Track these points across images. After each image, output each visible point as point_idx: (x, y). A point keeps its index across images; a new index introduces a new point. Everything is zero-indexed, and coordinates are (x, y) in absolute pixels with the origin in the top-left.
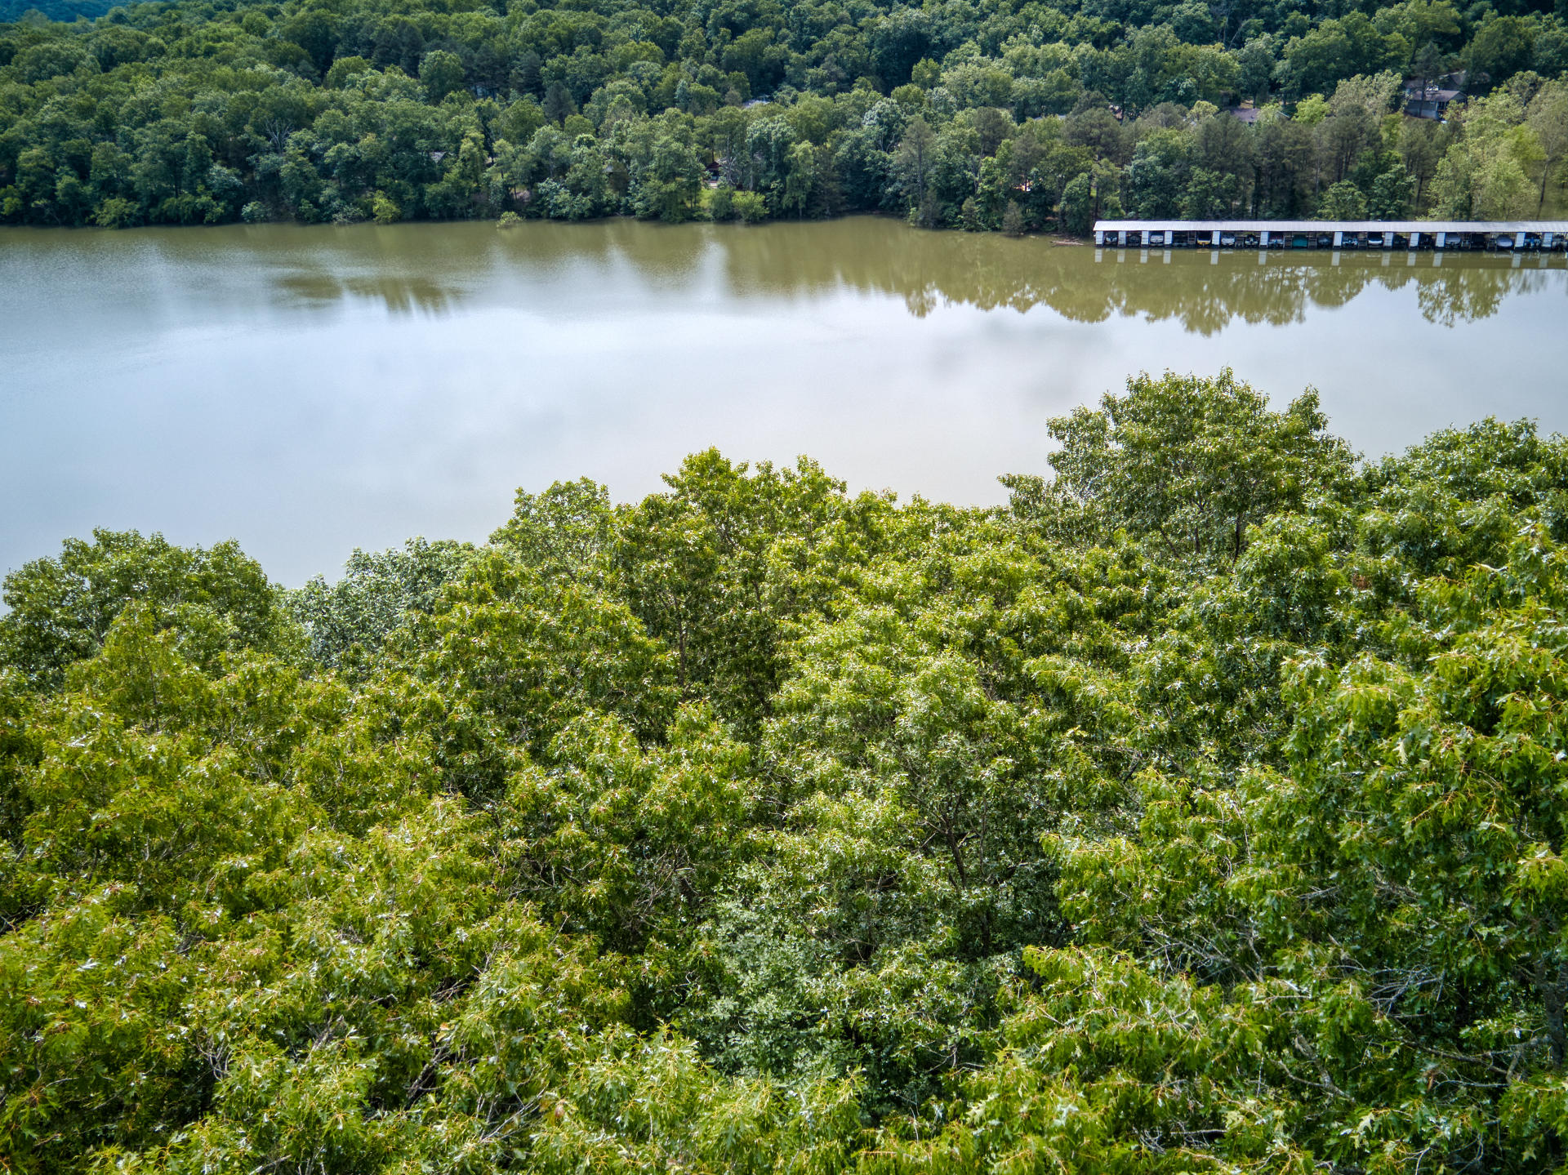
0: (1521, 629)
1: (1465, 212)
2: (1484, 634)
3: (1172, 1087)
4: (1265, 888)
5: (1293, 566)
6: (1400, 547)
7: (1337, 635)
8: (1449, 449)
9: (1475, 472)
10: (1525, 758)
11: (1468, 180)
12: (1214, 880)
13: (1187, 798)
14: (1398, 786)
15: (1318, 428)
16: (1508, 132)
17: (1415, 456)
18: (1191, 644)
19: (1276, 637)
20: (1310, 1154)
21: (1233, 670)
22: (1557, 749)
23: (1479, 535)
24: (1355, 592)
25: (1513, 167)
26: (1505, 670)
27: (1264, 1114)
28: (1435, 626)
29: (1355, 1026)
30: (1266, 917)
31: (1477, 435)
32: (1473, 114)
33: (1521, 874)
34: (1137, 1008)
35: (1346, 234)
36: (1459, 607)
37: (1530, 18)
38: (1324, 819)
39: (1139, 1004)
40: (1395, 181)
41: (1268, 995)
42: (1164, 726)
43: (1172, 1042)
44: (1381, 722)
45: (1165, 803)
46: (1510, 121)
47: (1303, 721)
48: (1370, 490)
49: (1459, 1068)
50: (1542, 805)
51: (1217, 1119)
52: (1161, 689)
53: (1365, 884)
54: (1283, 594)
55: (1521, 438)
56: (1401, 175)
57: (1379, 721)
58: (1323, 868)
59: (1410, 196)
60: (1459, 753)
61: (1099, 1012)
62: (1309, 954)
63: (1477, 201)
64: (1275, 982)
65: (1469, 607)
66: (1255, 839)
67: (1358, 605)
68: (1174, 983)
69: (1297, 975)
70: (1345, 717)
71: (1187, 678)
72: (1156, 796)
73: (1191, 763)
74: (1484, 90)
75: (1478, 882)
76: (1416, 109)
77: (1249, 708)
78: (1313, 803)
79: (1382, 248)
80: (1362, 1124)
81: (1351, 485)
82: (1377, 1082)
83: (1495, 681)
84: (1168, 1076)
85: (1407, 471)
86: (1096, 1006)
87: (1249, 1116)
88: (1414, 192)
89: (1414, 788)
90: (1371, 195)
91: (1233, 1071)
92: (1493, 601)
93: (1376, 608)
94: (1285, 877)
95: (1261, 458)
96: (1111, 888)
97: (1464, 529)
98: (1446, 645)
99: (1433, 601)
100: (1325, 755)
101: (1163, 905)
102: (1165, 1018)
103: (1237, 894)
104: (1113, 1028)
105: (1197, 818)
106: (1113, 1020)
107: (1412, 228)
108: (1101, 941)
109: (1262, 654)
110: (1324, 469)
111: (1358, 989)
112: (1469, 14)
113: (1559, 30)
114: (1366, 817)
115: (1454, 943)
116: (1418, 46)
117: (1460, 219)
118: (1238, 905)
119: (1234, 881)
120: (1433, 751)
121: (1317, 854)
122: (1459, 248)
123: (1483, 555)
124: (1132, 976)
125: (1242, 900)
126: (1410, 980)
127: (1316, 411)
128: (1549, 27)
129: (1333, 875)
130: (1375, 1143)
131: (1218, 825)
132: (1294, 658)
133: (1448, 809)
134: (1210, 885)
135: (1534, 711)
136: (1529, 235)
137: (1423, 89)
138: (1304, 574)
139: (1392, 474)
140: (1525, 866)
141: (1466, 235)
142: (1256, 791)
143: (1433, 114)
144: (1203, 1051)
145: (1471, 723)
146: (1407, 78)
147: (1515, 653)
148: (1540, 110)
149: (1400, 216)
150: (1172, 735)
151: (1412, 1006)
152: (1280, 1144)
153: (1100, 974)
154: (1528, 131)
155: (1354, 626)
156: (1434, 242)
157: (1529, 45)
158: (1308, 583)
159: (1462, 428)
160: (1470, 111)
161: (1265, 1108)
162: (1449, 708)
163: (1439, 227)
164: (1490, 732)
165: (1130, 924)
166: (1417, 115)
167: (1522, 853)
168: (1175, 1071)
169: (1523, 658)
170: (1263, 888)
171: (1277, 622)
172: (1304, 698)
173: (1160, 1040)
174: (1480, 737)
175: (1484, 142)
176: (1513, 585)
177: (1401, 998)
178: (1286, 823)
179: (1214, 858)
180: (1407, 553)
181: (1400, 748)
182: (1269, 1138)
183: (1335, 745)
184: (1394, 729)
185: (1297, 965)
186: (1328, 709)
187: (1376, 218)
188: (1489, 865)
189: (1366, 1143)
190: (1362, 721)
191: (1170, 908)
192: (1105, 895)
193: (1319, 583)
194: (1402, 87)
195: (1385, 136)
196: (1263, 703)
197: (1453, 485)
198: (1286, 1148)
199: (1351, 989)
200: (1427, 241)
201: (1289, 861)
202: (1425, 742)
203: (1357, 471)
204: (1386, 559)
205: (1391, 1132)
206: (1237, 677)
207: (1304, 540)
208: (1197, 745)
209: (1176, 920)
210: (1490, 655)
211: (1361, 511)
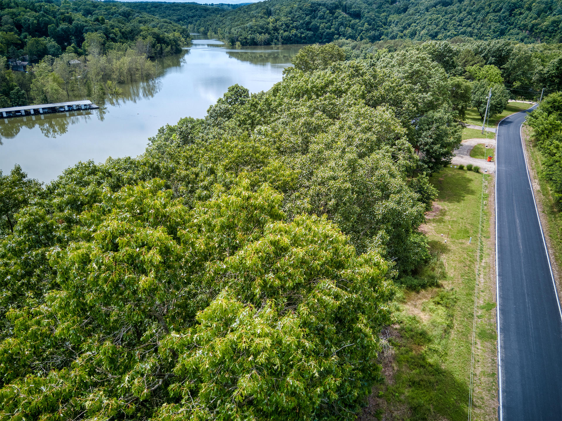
0: (114, 218)
1: (45, 101)
2: (105, 223)
3: (63, 408)
4: (69, 329)
5: (36, 224)
6: (69, 207)
7: (60, 240)
8: (71, 174)
9: (82, 179)
10: (129, 254)
11: (43, 90)
12: (50, 335)
13: (29, 313)
14: (98, 277)
15: (24, 177)
16: (49, 74)
17: (61, 178)
18: (8, 261)
19: (39, 248)
20: (115, 398)
21: (28, 265)
22: (137, 248)
23: (91, 196)
24: (60, 225)
25: (55, 86)
26: (115, 231)
27: (97, 396)
28: (89, 227)
29: (113, 354)
30: (73, 337)
31: (78, 168)
32: (35, 69)
33: (141, 286)
34: (40, 391)
35: (7, 112)
36: (94, 218)
37: (42, 38)
38: (79, 297)
39: (40, 390)
40: (18, 92)
41: (83, 360)
42: (9, 293)
43: (58, 394)
44: (85, 260)
45: (21, 319)
46: (49, 71)
47: (60, 270)
48: (51, 193)
49: (144, 349)
50: (139, 265)
51: (83, 408)
52: (3, 281)
53: (99, 311)
54: (36, 233)
55: (91, 165)
56: (19, 91)
57: (84, 260)
58: (85, 313)
59: (25, 98)
60: (112, 260)
61: (26, 401)
62: (90, 341)
63: (48, 97)
64: (84, 355)
65: (97, 218)
66: (59, 315)
67: (63, 229)
68: (50, 375)
69: (90, 349)
70: (74, 263)
71: (12, 274)
72: (17, 318)
73: (25, 301)
74: (37, 61)
75: (131, 294)
76: (16, 68)
77: (38, 275)
78: (74, 294)
79: (22, 115)
80: (126, 380)
81: (44, 193)
82: (125, 367)
83: (113, 235)
84: (61, 406)
85: (61, 184)
86: (24, 400)
87: (92, 400)
88: (26, 96)
89: (103, 275)
90: (11, 98)
91: (81, 390)
92: (103, 213)
93: (69, 228)
94: (74, 322)
95: (8, 192)
96: (12, 357)
97: (86, 196)
98: (95, 231)
99: (86, 219)
100: (72, 278)
101: (34, 353)
102: (52, 388)
103: (60, 335)
104: (34, 403)
105: (35, 318)
106: (33, 400)
107: (31, 107)
108: (16, 378)
109: (37, 255)
110: (33, 190)
111: (109, 343)
112: (22, 37)
113: (53, 42)
114: (92, 291)
115: (131, 314)
116: (8, 47)
117: (45, 103)
118: (61, 339)
119: (57, 332)
120: (104, 263)
121: (81, 310)
122: (48, 113)
123: (95, 202)
124: (34, 381)
125: (62, 336)
126: (122, 332)
127: (22, 172)
128: (50, 41)
129: (88, 314)
130: (132, 383)
131: (44, 317)
132: (49, 251)
133: (115, 277)
134: (49, 338)
135: (127, 240)
136: (68, 106)
137: (16, 62)
138: (42, 224)
139: (56, 186)
140: (141, 283)
141: (49, 108)
142: (53, 300)
143: (22, 70)
144: (69, 390)
145: (111, 250)
146: (8, 58)
147: (116, 226)
148: (57, 68)
149: (24, 104)
150: (14, 295)
151: (126, 339)
152: (106, 402)
153: (21, 388)
154: (56, 74)
155: (64, 236)
156: (39, 112)
157: (46, 47)
158: (44, 227)
159: (73, 166)
160: (35, 68)
161: (97, 394)
162: (104, 248)
163: (40, 107)
164: (117, 251)
165: (24, 366)
166: (17, 70)
167: (139, 280)
168: (62, 403)
169: (118, 226)
170: (68, 329)
171: (37, 243)
172: (58, 263)
173: (53, 396)
174: (116, 253)
175: (43, 78)
176: (107, 207)
177: (122, 338)
178: (68, 304)
179: (47, 328)
180: (72, 208)
181: (95, 265)
182: (102, 402)
183: (74, 273)
184: (90, 261)
185: (88, 346)
186: (67, 264)
187: (16, 106)
188: (132, 288)
189: (129, 385)
190: (79, 262)
191: (37, 353)
192: (10, 361)
193: (47, 226)
194: (8, 61)
195: (8, 78)
196: (43, 271)
197: (77, 184)
198: (108, 401)
199: (108, 344)
200: (37, 112)
201: (73, 317)
202: (101, 261)
203: (44, 188)
204: (66, 212)
205: (135, 377)
206: (30, 267)
207: (37, 214)
208: (24, 295)
209: (41, 355)
210: (109, 229)
211: (50, 200)
